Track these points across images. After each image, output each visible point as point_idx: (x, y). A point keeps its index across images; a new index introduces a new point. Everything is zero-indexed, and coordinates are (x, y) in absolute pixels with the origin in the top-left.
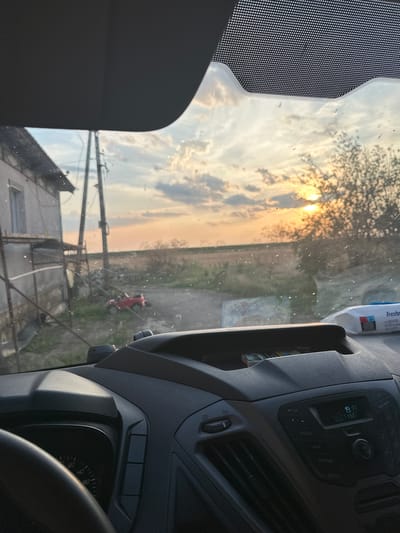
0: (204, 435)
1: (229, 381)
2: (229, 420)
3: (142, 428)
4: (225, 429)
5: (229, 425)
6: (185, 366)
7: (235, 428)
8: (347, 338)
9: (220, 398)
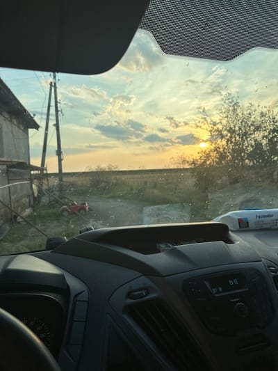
0: (129, 301)
2: (147, 290)
3: (85, 296)
4: (144, 296)
5: (147, 294)
7: (152, 296)
8: (230, 232)
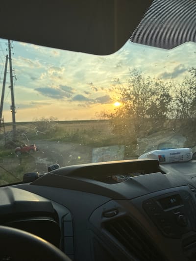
0: (105, 219)
1: (115, 190)
2: (117, 210)
3: (69, 217)
4: (116, 215)
5: (117, 213)
6: (87, 183)
7: (121, 214)
9: (110, 199)
